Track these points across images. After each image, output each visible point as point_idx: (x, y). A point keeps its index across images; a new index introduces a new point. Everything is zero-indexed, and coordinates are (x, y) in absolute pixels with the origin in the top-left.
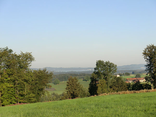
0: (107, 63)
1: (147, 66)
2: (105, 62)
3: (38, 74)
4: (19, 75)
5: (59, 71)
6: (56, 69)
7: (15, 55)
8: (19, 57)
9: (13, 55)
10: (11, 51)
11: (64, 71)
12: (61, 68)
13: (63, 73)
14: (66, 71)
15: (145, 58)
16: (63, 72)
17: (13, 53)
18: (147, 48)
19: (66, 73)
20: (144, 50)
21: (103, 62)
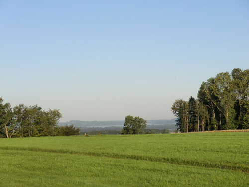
0: (136, 118)
1: (177, 121)
2: (134, 117)
3: (65, 130)
4: (49, 130)
5: (92, 127)
6: (88, 123)
7: (44, 113)
8: (48, 114)
9: (42, 112)
10: (40, 108)
11: (99, 126)
12: (95, 122)
13: (97, 130)
14: (103, 127)
15: (174, 113)
16: (97, 128)
17: (42, 110)
18: (176, 103)
19: (103, 129)
20: (173, 104)
21: (132, 117)
